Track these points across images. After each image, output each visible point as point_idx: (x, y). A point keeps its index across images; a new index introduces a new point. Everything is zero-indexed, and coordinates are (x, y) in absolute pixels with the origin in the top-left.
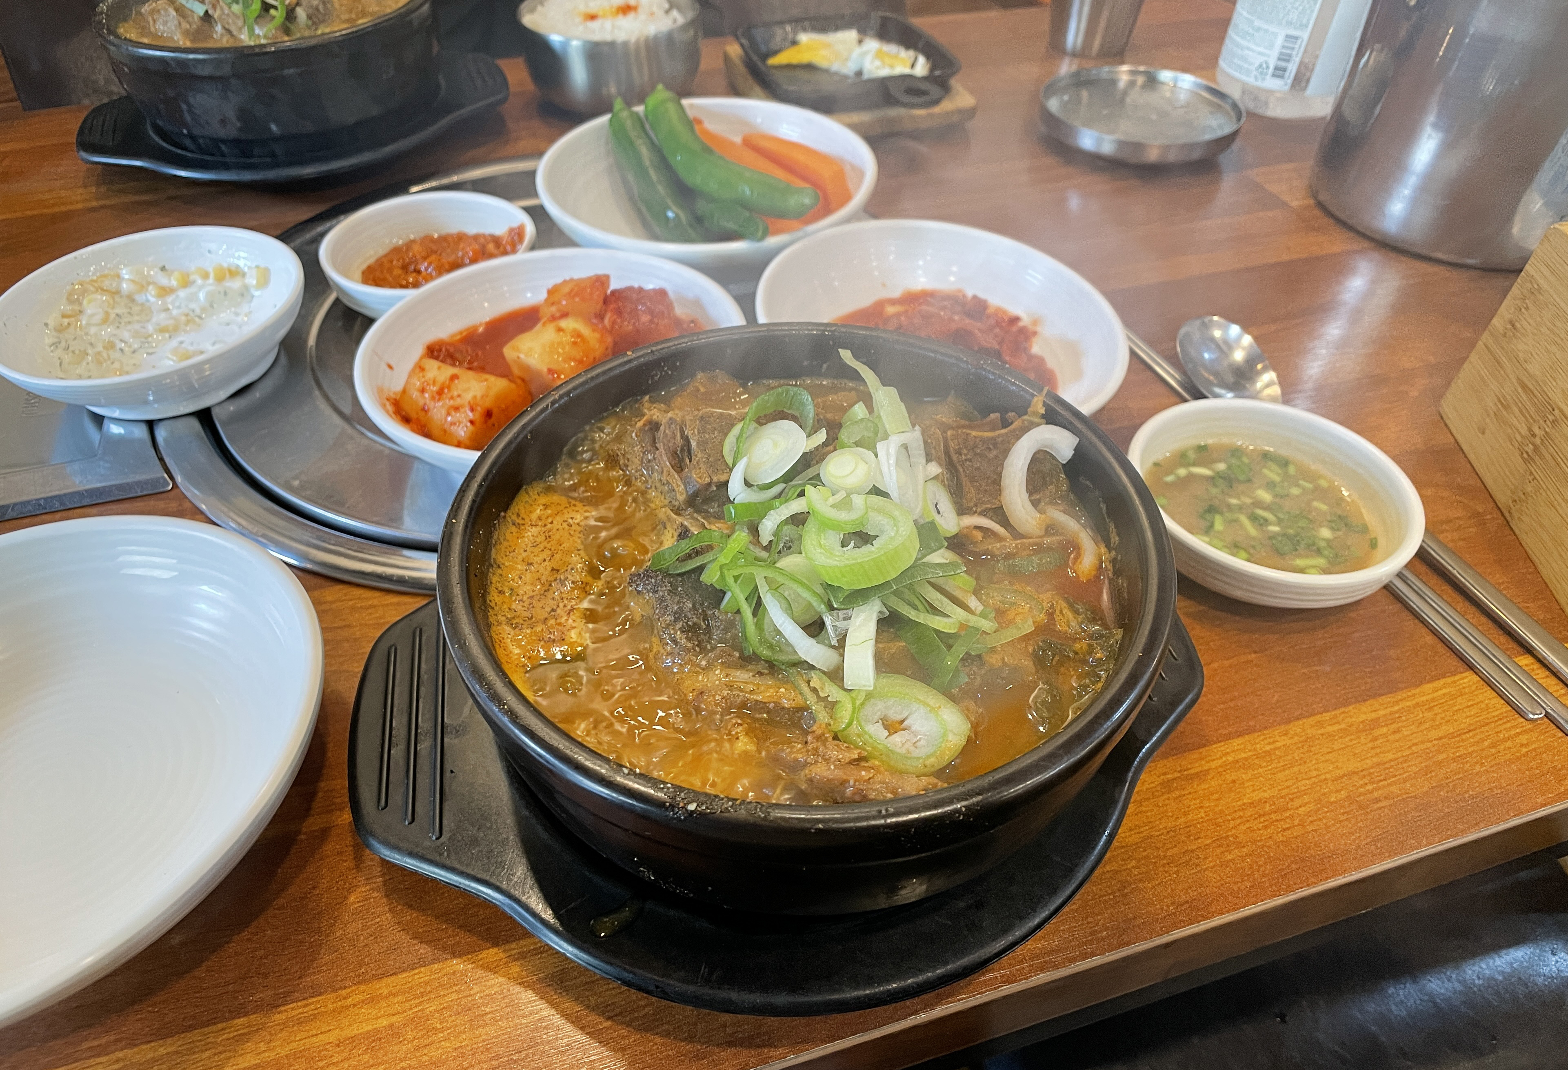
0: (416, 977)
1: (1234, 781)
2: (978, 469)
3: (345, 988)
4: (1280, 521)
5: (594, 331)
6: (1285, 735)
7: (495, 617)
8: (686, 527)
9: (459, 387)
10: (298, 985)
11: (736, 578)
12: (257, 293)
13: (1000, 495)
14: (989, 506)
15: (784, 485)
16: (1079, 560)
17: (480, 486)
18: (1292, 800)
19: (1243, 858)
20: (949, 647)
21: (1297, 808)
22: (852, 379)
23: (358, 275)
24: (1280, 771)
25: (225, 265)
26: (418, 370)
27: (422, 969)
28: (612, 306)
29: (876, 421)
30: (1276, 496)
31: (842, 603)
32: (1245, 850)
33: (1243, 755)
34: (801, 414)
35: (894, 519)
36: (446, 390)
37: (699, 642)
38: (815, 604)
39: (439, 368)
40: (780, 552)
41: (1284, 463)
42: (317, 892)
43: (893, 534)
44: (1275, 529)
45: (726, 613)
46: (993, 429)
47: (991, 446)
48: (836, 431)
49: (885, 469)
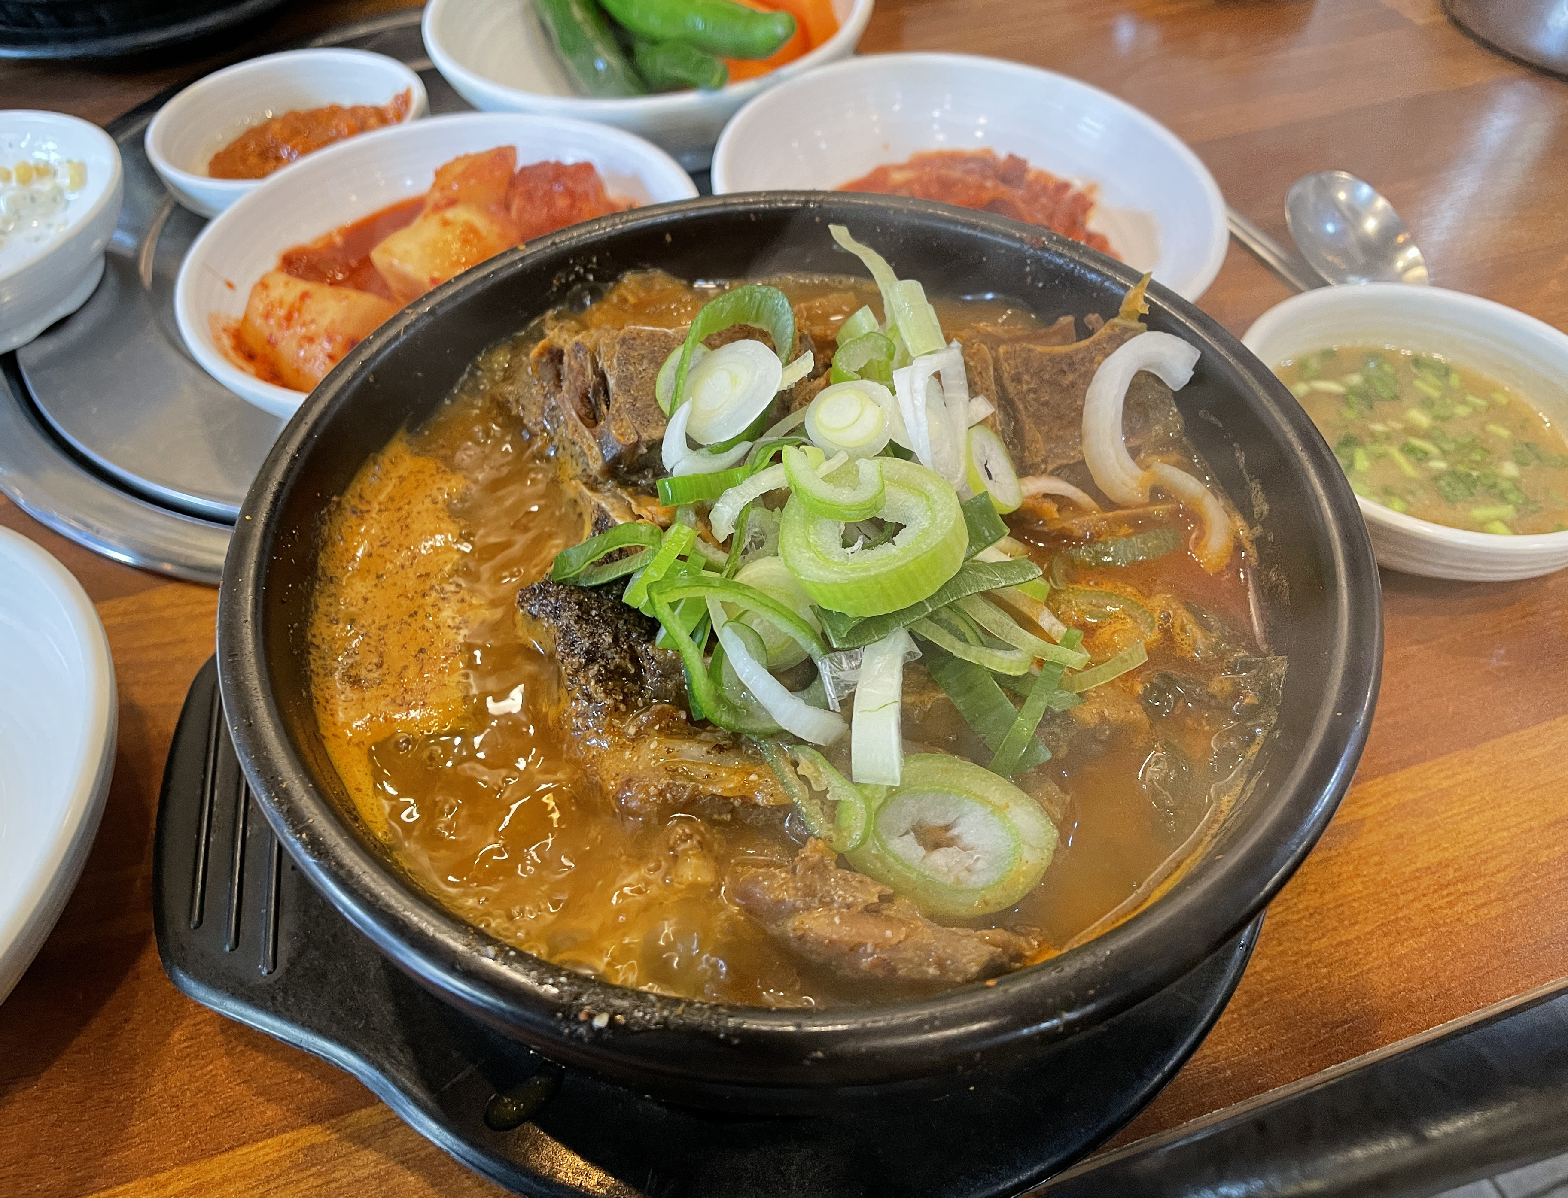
0: (261, 1153)
1: (1400, 836)
2: (1046, 404)
3: (164, 1170)
4: (1444, 453)
5: (492, 222)
6: (1468, 764)
7: (322, 662)
8: (602, 511)
9: (312, 308)
10: (101, 1166)
11: (673, 606)
12: (71, 197)
13: (1081, 442)
14: (1065, 462)
15: (750, 444)
16: (1203, 543)
17: (294, 459)
18: (1485, 862)
19: (1422, 953)
20: (1019, 699)
21: (1493, 875)
22: (848, 272)
23: (204, 167)
24: (1466, 819)
25: (32, 162)
26: (259, 288)
27: (269, 1141)
28: (521, 189)
29: (890, 335)
30: (1436, 418)
31: (847, 639)
32: (1423, 939)
33: (1410, 796)
34: (774, 328)
35: (928, 498)
36: (296, 315)
37: (625, 695)
38: (801, 642)
39: (286, 284)
40: (745, 552)
41: (1444, 371)
42: (130, 1026)
43: (927, 525)
44: (1439, 465)
45: (665, 651)
46: (1065, 341)
47: (1066, 368)
48: (829, 352)
49: (908, 416)
